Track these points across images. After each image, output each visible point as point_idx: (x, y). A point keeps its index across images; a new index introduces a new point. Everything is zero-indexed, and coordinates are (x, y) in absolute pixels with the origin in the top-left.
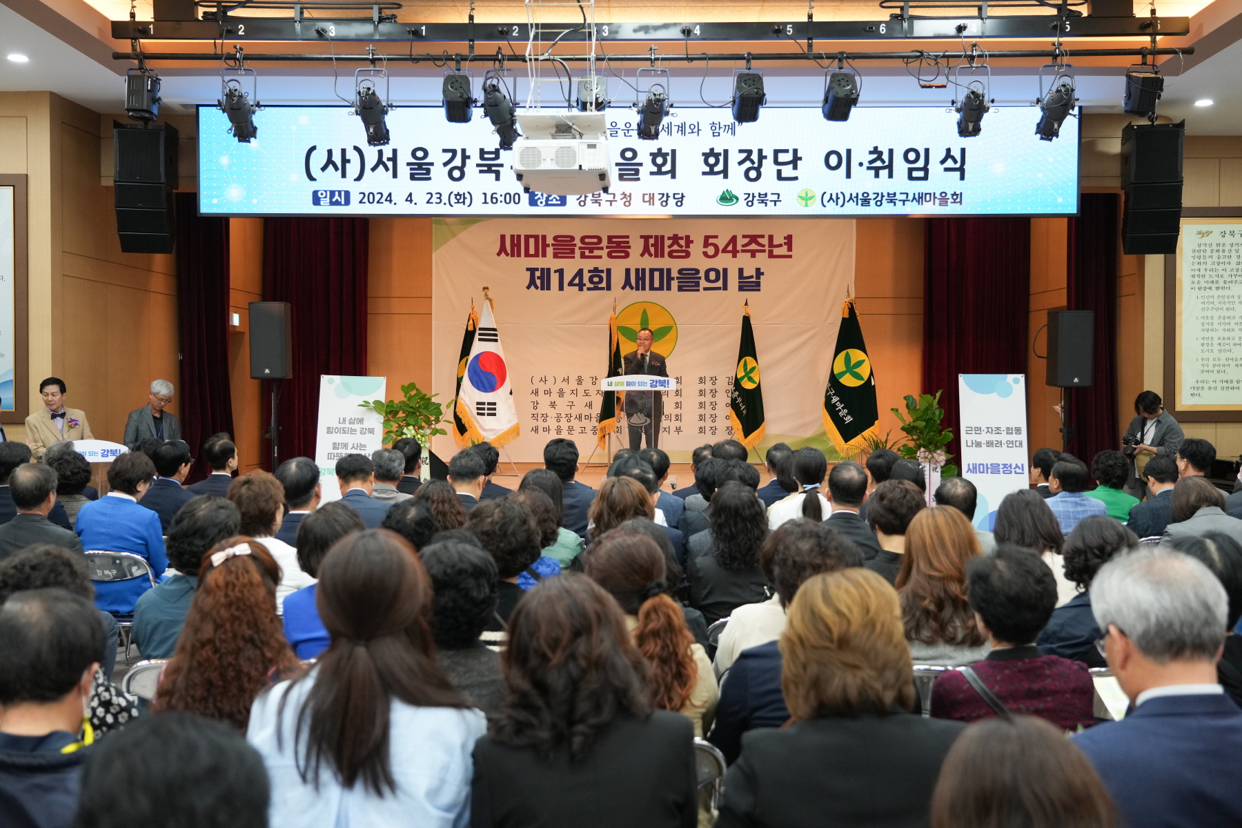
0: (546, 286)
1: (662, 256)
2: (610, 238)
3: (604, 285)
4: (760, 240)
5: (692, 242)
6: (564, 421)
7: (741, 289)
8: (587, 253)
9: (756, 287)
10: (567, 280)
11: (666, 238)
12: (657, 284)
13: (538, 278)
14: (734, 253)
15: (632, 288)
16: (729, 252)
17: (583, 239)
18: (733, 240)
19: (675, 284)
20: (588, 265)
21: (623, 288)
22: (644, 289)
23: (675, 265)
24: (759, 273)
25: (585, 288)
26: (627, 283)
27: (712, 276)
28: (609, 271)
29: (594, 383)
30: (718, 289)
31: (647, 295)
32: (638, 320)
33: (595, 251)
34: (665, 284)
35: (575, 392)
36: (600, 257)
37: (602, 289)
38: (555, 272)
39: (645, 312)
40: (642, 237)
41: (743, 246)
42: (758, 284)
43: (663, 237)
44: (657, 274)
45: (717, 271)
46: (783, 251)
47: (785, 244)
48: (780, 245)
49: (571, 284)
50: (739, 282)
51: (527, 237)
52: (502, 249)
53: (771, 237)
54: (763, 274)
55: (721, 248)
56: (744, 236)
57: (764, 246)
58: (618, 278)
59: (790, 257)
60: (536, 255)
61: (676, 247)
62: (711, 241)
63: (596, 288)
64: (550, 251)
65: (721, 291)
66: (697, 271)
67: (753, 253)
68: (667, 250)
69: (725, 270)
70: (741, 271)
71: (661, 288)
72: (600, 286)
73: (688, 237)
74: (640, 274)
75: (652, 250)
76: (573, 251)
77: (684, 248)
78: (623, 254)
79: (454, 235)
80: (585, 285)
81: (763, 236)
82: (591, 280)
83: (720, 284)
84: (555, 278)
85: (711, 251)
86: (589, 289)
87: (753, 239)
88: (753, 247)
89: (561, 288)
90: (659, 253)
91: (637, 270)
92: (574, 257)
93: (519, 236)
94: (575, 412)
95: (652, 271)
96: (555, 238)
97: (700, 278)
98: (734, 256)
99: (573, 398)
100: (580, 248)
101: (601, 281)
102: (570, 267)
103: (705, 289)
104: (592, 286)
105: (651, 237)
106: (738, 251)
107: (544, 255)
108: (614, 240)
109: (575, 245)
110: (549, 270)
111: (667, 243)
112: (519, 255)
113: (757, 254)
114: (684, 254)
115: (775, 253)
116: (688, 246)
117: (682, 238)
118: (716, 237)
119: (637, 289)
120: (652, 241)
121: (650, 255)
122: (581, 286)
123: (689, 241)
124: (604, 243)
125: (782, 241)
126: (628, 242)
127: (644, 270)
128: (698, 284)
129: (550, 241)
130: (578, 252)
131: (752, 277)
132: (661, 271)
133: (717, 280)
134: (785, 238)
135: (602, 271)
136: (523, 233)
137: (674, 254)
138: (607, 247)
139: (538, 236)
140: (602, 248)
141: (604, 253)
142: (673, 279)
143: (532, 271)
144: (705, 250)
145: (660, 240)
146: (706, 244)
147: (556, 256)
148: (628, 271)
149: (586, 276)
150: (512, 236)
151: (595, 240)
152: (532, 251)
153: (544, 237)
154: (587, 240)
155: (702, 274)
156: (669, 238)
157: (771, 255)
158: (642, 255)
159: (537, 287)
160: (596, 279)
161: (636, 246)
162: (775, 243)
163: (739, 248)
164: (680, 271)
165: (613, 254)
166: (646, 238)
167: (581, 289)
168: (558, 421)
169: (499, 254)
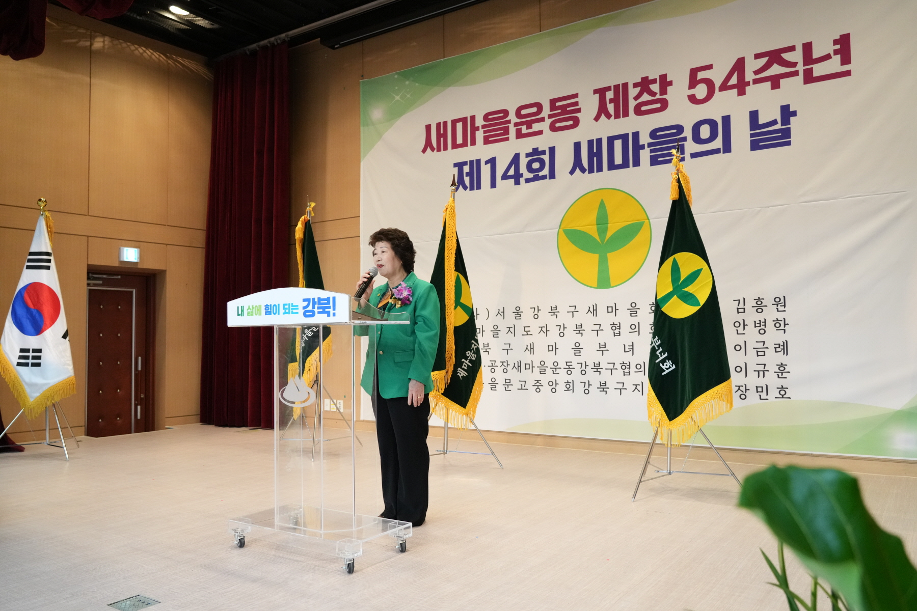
0: (476, 185)
1: (626, 114)
2: (553, 102)
3: (546, 171)
4: (787, 56)
5: (671, 83)
6: (499, 370)
7: (755, 146)
8: (524, 130)
9: (782, 138)
10: (500, 172)
11: (630, 86)
12: (618, 160)
13: (467, 174)
14: (741, 88)
15: (583, 170)
16: (732, 87)
17: (518, 114)
18: (739, 66)
19: (645, 155)
20: (525, 146)
21: (572, 172)
22: (600, 169)
23: (643, 126)
24: (787, 113)
25: (522, 180)
26: (577, 163)
27: (705, 132)
28: (552, 150)
29: (536, 317)
30: (716, 151)
31: (606, 178)
32: (593, 217)
33: (534, 125)
34: (631, 159)
35: (512, 330)
36: (540, 133)
37: (544, 177)
38: (487, 163)
39: (602, 205)
40: (595, 92)
41: (756, 73)
42: (786, 133)
43: (625, 85)
44: (618, 144)
45: (712, 123)
46: (834, 65)
47: (836, 52)
48: (827, 57)
49: (505, 177)
50: (752, 136)
51: (454, 122)
52: (428, 144)
53: (808, 47)
54: (794, 114)
55: (718, 84)
56: (758, 56)
57: (794, 64)
58: (564, 159)
59: (848, 73)
60: (464, 144)
61: (646, 97)
62: (701, 75)
63: (536, 178)
64: (480, 135)
65: (721, 156)
66: (680, 129)
67: (775, 82)
68: (632, 104)
69: (726, 120)
70: (754, 115)
71: (625, 165)
72: (541, 174)
73: (663, 77)
74: (595, 147)
75: (611, 108)
76: (506, 131)
77: (658, 96)
78: (571, 123)
79: (380, 136)
80: (522, 175)
81: (792, 49)
82: (529, 168)
83: (718, 143)
84: (486, 170)
85: (701, 91)
86: (527, 181)
87: (775, 57)
88: (776, 69)
89: (493, 185)
90: (621, 112)
91: (590, 143)
92: (507, 139)
93: (445, 123)
94: (513, 358)
95: (611, 140)
96: (486, 118)
97: (685, 139)
98: (742, 93)
99: (509, 338)
100: (516, 124)
101: (542, 168)
102: (503, 152)
103: (694, 155)
104: (531, 175)
105: (609, 89)
106: (748, 84)
107: (473, 143)
108: (558, 104)
109: (509, 122)
110: (478, 161)
111: (633, 92)
112: (446, 148)
113: (783, 82)
114: (658, 105)
115: (815, 74)
116: (663, 91)
117: (654, 81)
118: (709, 67)
119: (591, 171)
120: (610, 95)
121: (608, 116)
122: (517, 178)
123: (665, 83)
124: (546, 111)
125: (830, 48)
126: (576, 104)
127: (599, 141)
128: (681, 149)
129: (480, 122)
130: (512, 131)
131: (774, 122)
132: (624, 137)
133: (713, 137)
134: (836, 42)
135: (544, 153)
136: (448, 117)
137: (643, 108)
138: (550, 116)
139: (466, 118)
140: (543, 120)
141: (545, 126)
142: (643, 147)
143: (460, 166)
144: (692, 92)
145: (621, 90)
146: (693, 83)
147: (487, 141)
148: (577, 146)
149: (524, 162)
150: (438, 125)
151: (534, 110)
152: (460, 140)
153: (473, 118)
154: (524, 112)
155: (688, 133)
156: (635, 85)
157: (809, 78)
158: (597, 119)
159: (465, 188)
160: (536, 165)
161: (589, 105)
162: (816, 55)
163: (749, 76)
164: (653, 134)
165: (558, 125)
166: (601, 92)
167: (517, 183)
168: (493, 371)
169: (424, 151)
